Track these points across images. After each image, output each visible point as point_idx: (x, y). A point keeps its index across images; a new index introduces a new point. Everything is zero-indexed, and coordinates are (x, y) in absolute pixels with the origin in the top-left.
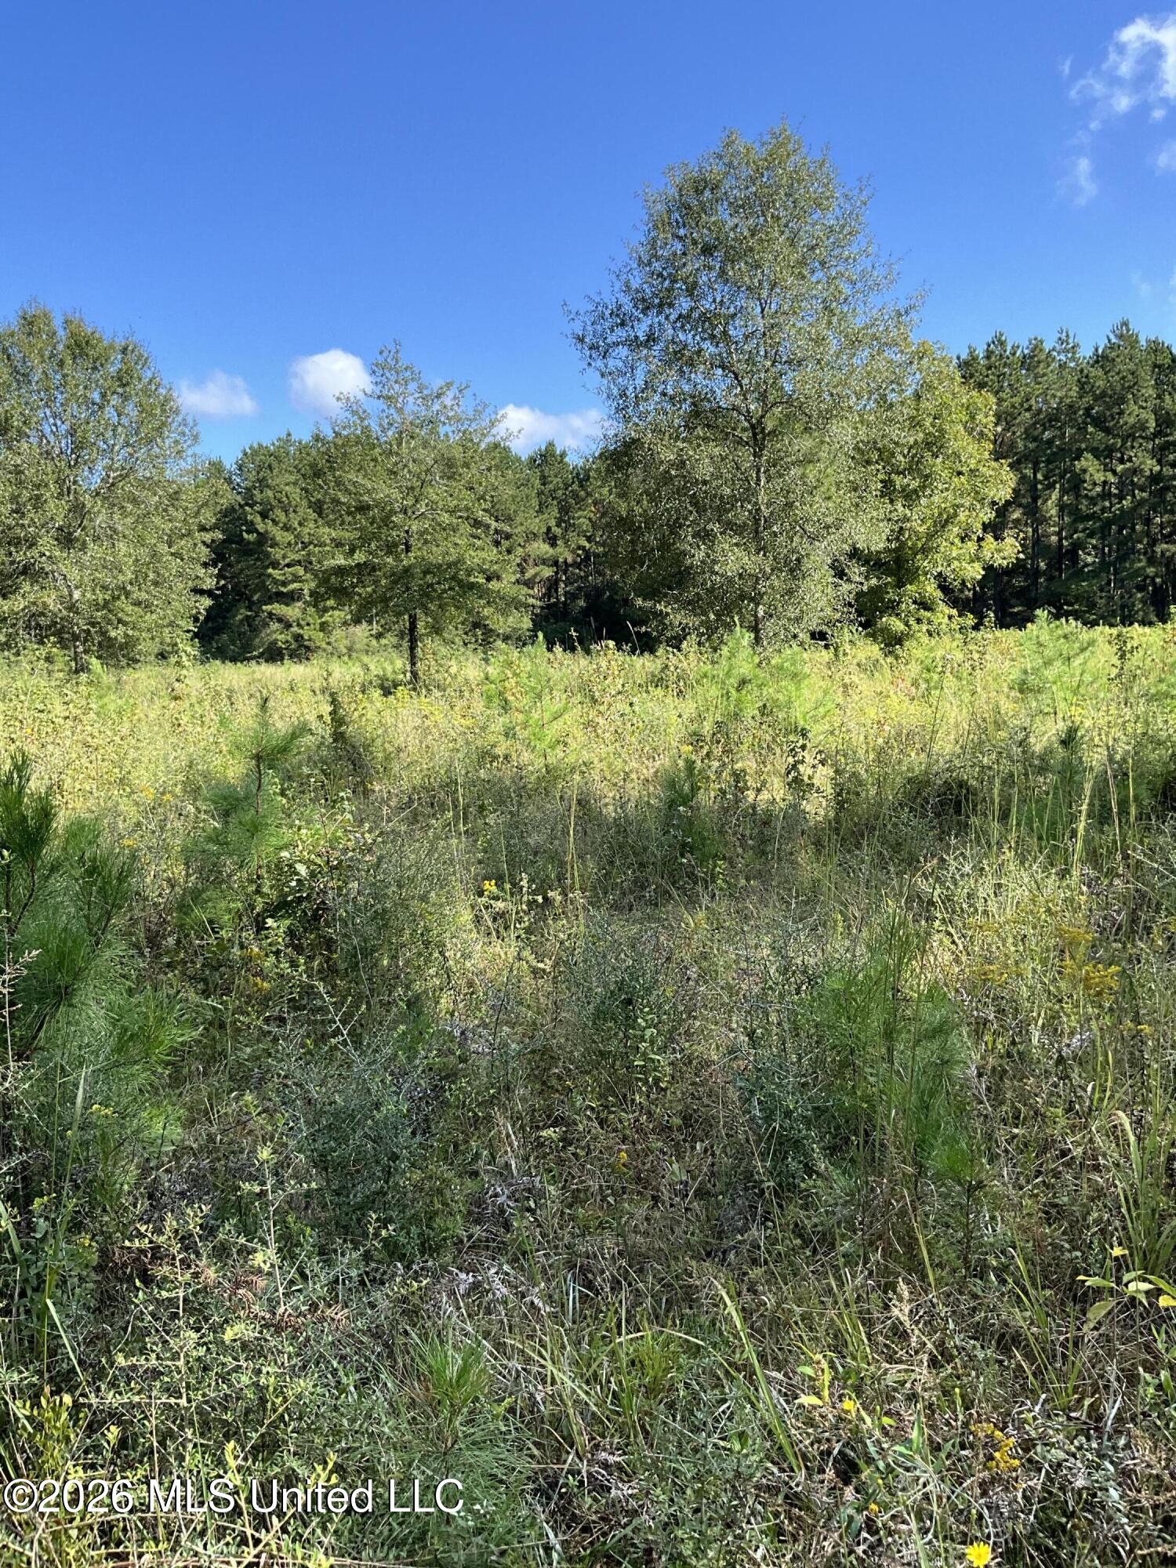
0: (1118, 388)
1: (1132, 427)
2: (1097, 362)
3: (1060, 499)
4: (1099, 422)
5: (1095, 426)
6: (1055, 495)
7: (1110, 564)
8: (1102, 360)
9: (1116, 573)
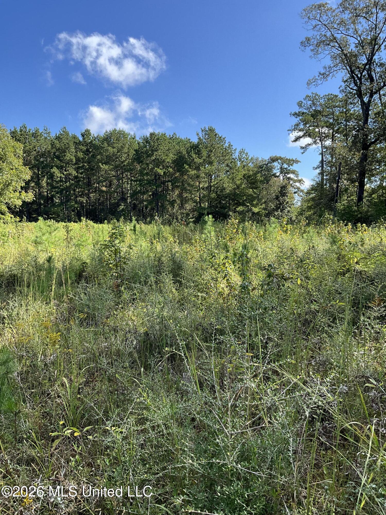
0: (64, 148)
1: (68, 160)
2: (56, 138)
3: (47, 181)
4: (58, 157)
5: (57, 159)
6: (45, 179)
7: (63, 203)
8: (58, 138)
9: (65, 206)
